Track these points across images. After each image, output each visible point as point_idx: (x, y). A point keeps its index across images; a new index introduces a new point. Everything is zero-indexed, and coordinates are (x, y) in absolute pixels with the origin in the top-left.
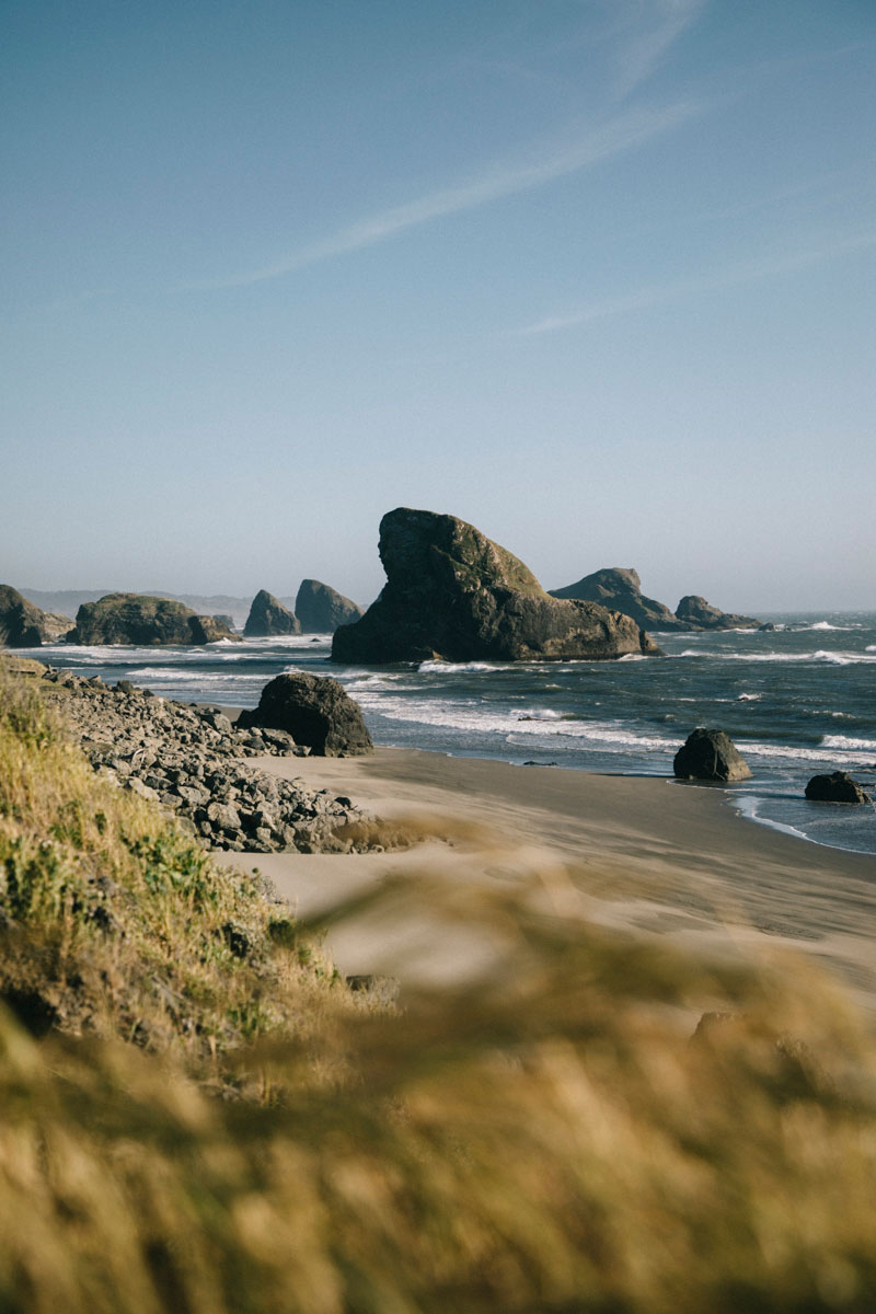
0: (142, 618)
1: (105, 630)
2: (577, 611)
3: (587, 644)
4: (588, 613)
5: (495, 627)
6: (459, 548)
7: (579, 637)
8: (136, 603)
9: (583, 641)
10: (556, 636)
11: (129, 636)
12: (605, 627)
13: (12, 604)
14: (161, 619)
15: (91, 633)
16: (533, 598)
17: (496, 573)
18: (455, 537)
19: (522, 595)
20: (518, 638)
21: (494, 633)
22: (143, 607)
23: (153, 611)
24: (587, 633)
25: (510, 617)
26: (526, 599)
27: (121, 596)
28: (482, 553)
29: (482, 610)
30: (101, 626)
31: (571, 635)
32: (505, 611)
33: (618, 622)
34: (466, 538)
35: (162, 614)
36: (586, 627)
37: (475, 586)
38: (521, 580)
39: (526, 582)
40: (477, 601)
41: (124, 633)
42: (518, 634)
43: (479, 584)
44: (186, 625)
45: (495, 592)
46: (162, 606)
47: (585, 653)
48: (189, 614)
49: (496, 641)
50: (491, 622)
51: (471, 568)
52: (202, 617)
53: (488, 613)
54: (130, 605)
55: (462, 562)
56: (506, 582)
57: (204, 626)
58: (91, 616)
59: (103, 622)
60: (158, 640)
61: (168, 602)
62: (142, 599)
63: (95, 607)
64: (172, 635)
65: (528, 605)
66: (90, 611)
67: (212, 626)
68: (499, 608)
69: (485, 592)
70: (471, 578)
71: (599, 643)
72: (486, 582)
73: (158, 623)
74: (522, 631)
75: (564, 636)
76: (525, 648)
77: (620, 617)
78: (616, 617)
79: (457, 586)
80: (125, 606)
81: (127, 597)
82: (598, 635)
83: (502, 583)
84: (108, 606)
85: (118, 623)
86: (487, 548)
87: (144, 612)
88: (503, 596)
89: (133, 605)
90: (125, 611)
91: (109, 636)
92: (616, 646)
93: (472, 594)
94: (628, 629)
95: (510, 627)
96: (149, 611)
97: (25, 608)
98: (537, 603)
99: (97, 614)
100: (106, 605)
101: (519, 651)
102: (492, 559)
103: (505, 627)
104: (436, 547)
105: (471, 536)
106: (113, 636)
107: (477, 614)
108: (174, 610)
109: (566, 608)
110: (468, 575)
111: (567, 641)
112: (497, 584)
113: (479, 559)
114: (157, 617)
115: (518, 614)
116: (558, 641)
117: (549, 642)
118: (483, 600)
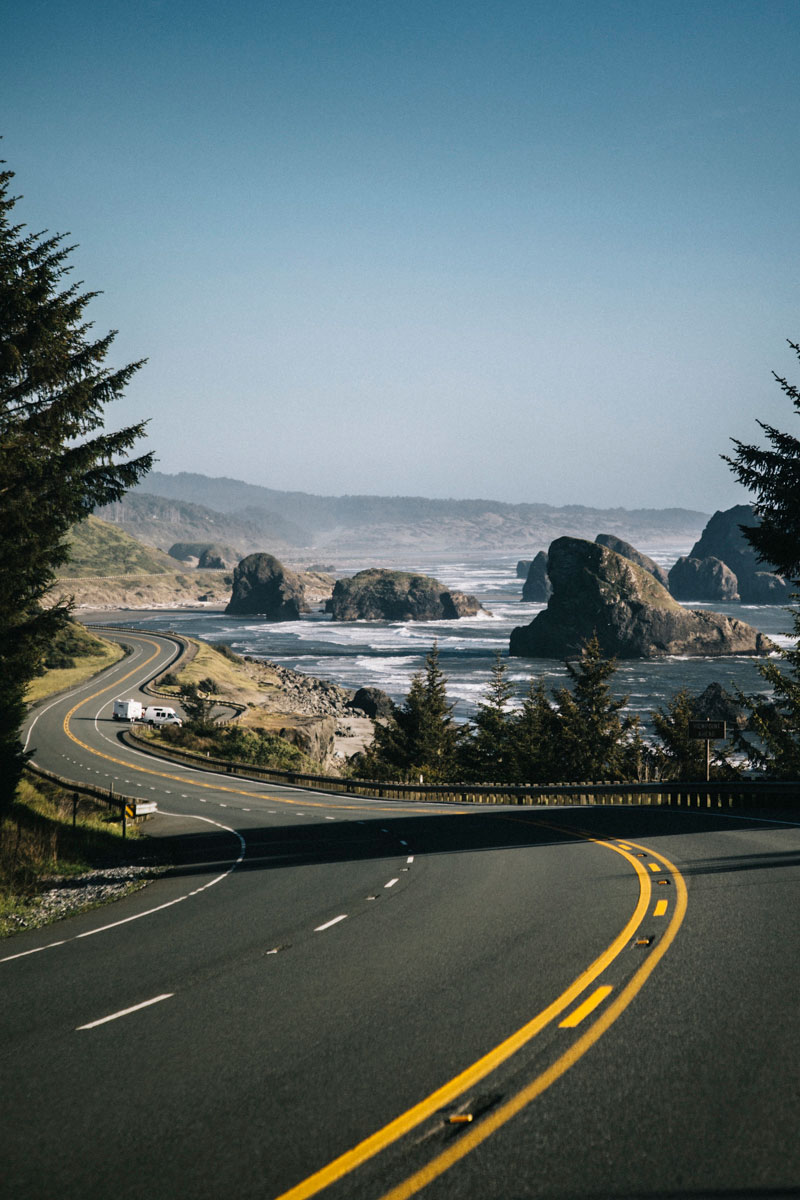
0: (395, 594)
1: (360, 605)
2: (697, 619)
3: (705, 645)
4: (706, 621)
5: (630, 631)
6: (604, 570)
7: (698, 639)
8: (390, 579)
9: (702, 643)
10: (678, 638)
11: (382, 611)
12: (720, 632)
13: (273, 573)
14: (413, 595)
15: (346, 609)
16: (661, 609)
17: (632, 590)
18: (602, 562)
19: (651, 607)
20: (648, 640)
21: (629, 636)
22: (396, 582)
23: (406, 587)
24: (706, 636)
25: (642, 624)
26: (654, 611)
27: (376, 571)
28: (622, 573)
29: (620, 618)
30: (355, 601)
31: (691, 638)
32: (638, 619)
33: (734, 627)
34: (610, 562)
35: (414, 590)
36: (704, 632)
37: (615, 600)
38: (652, 595)
39: (657, 596)
40: (617, 611)
41: (378, 608)
42: (647, 637)
43: (618, 598)
44: (438, 601)
45: (632, 605)
46: (415, 582)
47: (703, 651)
48: (441, 590)
49: (631, 642)
50: (627, 628)
51: (613, 585)
52: (454, 593)
53: (624, 620)
54: (384, 581)
55: (606, 581)
56: (640, 597)
57: (455, 602)
58: (347, 592)
59: (358, 597)
60: (410, 615)
61: (421, 578)
62: (397, 575)
63: (350, 582)
64: (424, 611)
65: (656, 614)
66: (345, 588)
67: (463, 603)
68: (633, 617)
69: (623, 604)
70: (612, 594)
71: (715, 644)
72: (624, 597)
73: (410, 599)
74: (651, 635)
75: (686, 639)
76: (653, 648)
77: (736, 623)
78: (733, 623)
79: (601, 599)
80: (379, 582)
81: (382, 572)
82: (714, 638)
83: (636, 598)
84: (363, 582)
85: (372, 598)
86: (626, 570)
87: (397, 588)
88: (637, 608)
89: (387, 580)
90: (379, 587)
91: (364, 611)
92: (730, 646)
93: (612, 606)
94: (743, 632)
95: (641, 632)
96: (403, 587)
97: (285, 577)
98: (664, 613)
99: (352, 590)
100: (362, 581)
101: (648, 650)
102: (630, 578)
103: (638, 631)
104: (587, 569)
105: (614, 561)
106: (367, 611)
107: (616, 621)
108: (427, 586)
109: (688, 617)
110: (610, 591)
111: (688, 642)
112: (633, 598)
113: (619, 578)
114: (410, 592)
115: (648, 622)
116: (680, 642)
117: (672, 643)
118: (622, 609)
